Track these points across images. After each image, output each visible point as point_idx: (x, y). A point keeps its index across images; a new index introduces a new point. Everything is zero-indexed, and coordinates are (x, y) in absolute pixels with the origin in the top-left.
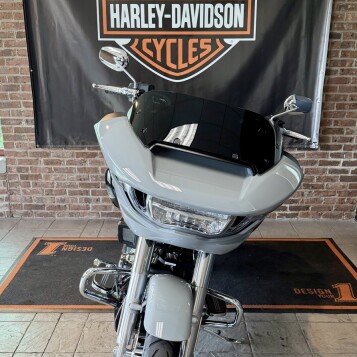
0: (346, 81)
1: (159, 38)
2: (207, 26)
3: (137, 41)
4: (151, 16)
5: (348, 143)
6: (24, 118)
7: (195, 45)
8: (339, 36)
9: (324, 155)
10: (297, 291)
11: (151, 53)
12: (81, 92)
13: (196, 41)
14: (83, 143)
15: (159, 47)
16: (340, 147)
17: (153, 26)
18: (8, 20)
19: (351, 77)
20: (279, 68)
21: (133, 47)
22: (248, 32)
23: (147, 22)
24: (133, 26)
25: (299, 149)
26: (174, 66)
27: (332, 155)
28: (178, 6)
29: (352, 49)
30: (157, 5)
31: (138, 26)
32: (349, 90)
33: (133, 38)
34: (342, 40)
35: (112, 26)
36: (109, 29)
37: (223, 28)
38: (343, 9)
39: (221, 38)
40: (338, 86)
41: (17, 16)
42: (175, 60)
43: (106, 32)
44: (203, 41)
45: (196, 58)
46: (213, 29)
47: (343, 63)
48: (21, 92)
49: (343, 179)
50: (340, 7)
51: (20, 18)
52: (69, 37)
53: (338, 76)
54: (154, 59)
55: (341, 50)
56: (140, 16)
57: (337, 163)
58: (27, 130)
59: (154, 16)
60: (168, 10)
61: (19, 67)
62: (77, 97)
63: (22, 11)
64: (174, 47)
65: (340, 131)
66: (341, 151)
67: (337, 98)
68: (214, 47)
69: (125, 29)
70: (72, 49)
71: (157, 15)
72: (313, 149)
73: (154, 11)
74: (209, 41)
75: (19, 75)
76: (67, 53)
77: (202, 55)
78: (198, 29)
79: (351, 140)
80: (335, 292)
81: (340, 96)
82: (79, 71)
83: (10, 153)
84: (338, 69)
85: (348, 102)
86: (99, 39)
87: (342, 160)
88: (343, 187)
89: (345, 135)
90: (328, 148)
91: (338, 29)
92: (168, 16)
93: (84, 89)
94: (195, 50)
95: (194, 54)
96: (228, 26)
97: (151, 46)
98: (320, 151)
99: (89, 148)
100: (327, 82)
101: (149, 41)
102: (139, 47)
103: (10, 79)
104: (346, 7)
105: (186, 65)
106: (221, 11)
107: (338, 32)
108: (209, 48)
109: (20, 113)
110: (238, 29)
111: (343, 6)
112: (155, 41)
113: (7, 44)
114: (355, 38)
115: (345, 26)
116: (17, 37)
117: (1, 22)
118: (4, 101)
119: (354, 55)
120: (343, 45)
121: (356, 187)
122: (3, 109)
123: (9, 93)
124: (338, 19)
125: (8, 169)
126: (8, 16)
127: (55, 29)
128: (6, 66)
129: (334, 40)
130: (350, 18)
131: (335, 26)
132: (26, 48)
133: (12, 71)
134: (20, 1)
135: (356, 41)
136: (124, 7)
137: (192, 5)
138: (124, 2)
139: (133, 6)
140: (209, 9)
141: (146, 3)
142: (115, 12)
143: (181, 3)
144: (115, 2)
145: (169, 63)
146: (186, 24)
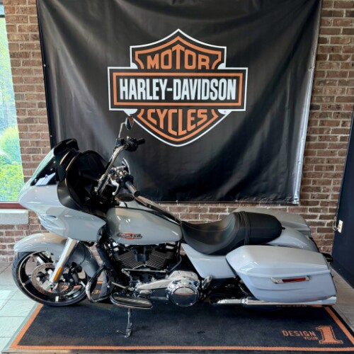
0: (323, 146)
1: (162, 108)
2: (204, 98)
3: (143, 110)
4: (155, 89)
5: (324, 200)
7: (193, 115)
8: (318, 108)
9: (304, 210)
10: (285, 333)
11: (155, 122)
13: (194, 111)
15: (162, 117)
16: (317, 203)
17: (157, 98)
18: (31, 92)
19: (328, 143)
21: (139, 116)
22: (239, 104)
23: (151, 94)
24: (139, 98)
25: (282, 205)
26: (175, 133)
27: (311, 210)
28: (179, 81)
29: (329, 119)
30: (161, 80)
31: (144, 98)
32: (326, 153)
33: (139, 108)
34: (320, 111)
35: (122, 98)
36: (119, 100)
37: (218, 101)
38: (322, 84)
39: (216, 108)
40: (317, 150)
41: (39, 89)
42: (175, 128)
43: (116, 103)
44: (200, 111)
45: (194, 126)
46: (209, 100)
47: (321, 131)
48: (42, 154)
49: (319, 231)
50: (319, 83)
51: (42, 91)
52: (83, 107)
53: (317, 141)
54: (157, 126)
55: (319, 120)
56: (145, 89)
57: (314, 217)
59: (157, 89)
60: (170, 85)
63: (43, 85)
64: (175, 116)
65: (318, 189)
66: (319, 206)
67: (315, 161)
68: (210, 116)
69: (133, 100)
70: (86, 117)
71: (160, 89)
72: (294, 205)
73: (158, 85)
74: (205, 111)
75: (40, 140)
76: (82, 120)
77: (199, 123)
78: (196, 101)
79: (327, 197)
80: (319, 334)
81: (318, 159)
84: (317, 135)
85: (325, 164)
86: (110, 109)
87: (319, 214)
88: (320, 237)
89: (322, 193)
90: (307, 203)
91: (318, 101)
92: (169, 90)
94: (193, 119)
95: (192, 123)
96: (222, 99)
97: (155, 116)
98: (300, 207)
100: (307, 147)
101: (153, 111)
102: (145, 116)
103: (32, 144)
104: (324, 82)
105: (185, 132)
106: (216, 85)
107: (317, 104)
108: (205, 117)
110: (231, 101)
111: (322, 81)
112: (159, 111)
113: (30, 113)
114: (333, 109)
115: (323, 99)
116: (39, 107)
117: (25, 93)
118: (27, 162)
119: (331, 123)
120: (321, 115)
121: (331, 237)
122: (26, 170)
123: (31, 155)
124: (317, 92)
125: (30, 221)
126: (31, 88)
127: (71, 100)
128: (29, 132)
129: (314, 111)
130: (328, 92)
131: (315, 99)
132: (46, 116)
133: (34, 136)
134: (42, 76)
135: (333, 112)
136: (132, 81)
137: (191, 80)
138: (133, 77)
139: (139, 81)
140: (206, 84)
141: (151, 78)
142: (124, 85)
143: (182, 78)
144: (124, 77)
145: (170, 130)
146: (185, 96)
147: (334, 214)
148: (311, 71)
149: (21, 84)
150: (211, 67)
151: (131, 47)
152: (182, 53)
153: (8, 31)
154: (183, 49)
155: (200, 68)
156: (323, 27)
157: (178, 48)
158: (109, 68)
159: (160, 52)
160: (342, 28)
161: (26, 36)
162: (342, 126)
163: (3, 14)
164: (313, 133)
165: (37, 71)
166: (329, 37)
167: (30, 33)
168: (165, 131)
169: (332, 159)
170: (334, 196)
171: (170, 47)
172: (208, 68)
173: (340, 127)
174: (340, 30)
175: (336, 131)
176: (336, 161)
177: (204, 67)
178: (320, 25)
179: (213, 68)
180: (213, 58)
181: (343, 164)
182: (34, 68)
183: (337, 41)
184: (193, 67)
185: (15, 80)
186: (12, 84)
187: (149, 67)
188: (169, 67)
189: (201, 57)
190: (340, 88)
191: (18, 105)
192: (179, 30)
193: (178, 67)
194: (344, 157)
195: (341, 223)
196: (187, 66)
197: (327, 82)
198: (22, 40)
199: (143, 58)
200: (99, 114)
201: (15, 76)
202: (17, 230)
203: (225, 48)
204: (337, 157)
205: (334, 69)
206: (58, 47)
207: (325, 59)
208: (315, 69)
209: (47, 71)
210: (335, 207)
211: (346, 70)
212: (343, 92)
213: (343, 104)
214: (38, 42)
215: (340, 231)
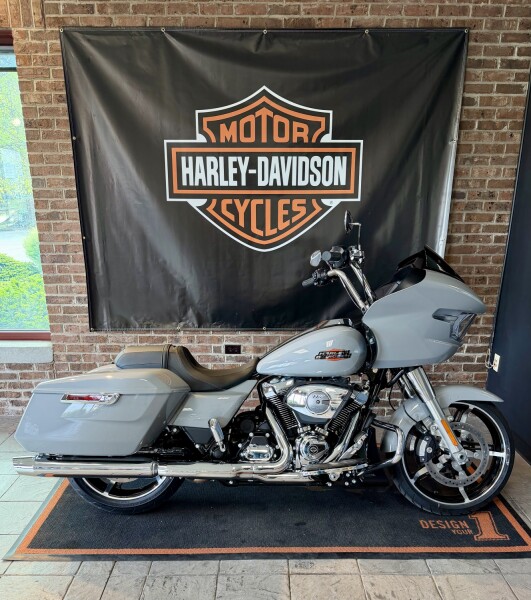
0: (471, 250)
1: (242, 198)
2: (301, 183)
3: (214, 201)
4: (232, 171)
5: (475, 326)
6: (76, 296)
7: (286, 207)
8: (462, 196)
10: (424, 524)
11: (232, 217)
12: (145, 264)
13: (287, 201)
14: (148, 326)
15: (241, 210)
17: (235, 184)
18: (53, 177)
19: (478, 245)
20: (389, 232)
21: (210, 209)
22: (351, 191)
23: (226, 178)
24: (210, 184)
26: (260, 233)
28: (265, 159)
29: (478, 211)
30: (240, 159)
31: (216, 184)
32: (474, 260)
33: (209, 198)
34: (466, 200)
35: (184, 183)
36: (180, 186)
37: (321, 186)
38: (468, 162)
39: (319, 198)
40: (461, 256)
41: (68, 173)
42: (260, 226)
43: (176, 191)
44: (296, 202)
45: (287, 223)
46: (309, 187)
47: (468, 228)
48: (71, 264)
49: (467, 368)
50: (464, 161)
51: (70, 174)
52: (130, 197)
53: (462, 243)
54: (236, 224)
55: (465, 213)
56: (218, 171)
58: (78, 310)
59: (235, 171)
60: (253, 165)
61: (69, 234)
62: (141, 270)
63: (72, 165)
64: (261, 209)
68: (310, 209)
69: (201, 187)
70: (134, 211)
71: (239, 171)
73: (236, 165)
74: (304, 201)
75: (68, 243)
76: (128, 216)
77: (294, 219)
78: (290, 187)
79: (477, 321)
81: (464, 267)
82: (143, 238)
83: (58, 338)
84: (462, 235)
85: (474, 275)
86: (168, 199)
87: (466, 346)
88: (468, 378)
91: (462, 187)
92: (252, 171)
93: (149, 260)
94: (286, 212)
95: (285, 218)
96: (326, 184)
97: (232, 208)
99: (155, 332)
100: (448, 251)
101: (230, 201)
102: (218, 209)
103: (58, 248)
104: (471, 160)
105: (275, 231)
106: (319, 165)
107: (462, 190)
108: (303, 210)
109: (70, 290)
110: (339, 187)
111: (467, 159)
112: (237, 202)
113: (54, 206)
114: (483, 198)
115: (470, 183)
116: (67, 197)
117: (46, 177)
118: (51, 275)
119: (481, 218)
120: (467, 207)
121: (483, 377)
122: (49, 285)
123: (56, 265)
124: (461, 174)
125: (55, 357)
126: (56, 171)
127: (113, 187)
128: (53, 232)
129: (457, 201)
130: (477, 174)
131: (459, 183)
132: (77, 210)
133: (60, 238)
134: (71, 152)
135: (484, 201)
136: (199, 160)
137: (283, 158)
138: (200, 154)
139: (210, 159)
140: (304, 163)
141: (226, 156)
142: (187, 166)
143: (269, 156)
144: (187, 155)
145: (254, 229)
146: (275, 181)
147: (487, 345)
148: (453, 145)
149: (40, 165)
150: (310, 139)
151: (197, 112)
152: (270, 120)
153: (21, 90)
154: (271, 114)
155: (295, 140)
156: (467, 83)
157: (264, 113)
158: (166, 141)
159: (238, 118)
160: (496, 83)
161: (47, 97)
162: (498, 221)
163: (15, 66)
164: (457, 232)
165: (64, 146)
166: (477, 96)
167: (53, 93)
168: (247, 230)
169: (483, 268)
170: (487, 320)
171: (252, 112)
172: (306, 140)
173: (494, 223)
174: (492, 86)
175: (488, 229)
176: (490, 271)
177: (300, 140)
178: (465, 80)
179: (314, 141)
180: (314, 126)
181: (500, 275)
182: (58, 142)
183: (488, 101)
184: (286, 139)
185: (31, 159)
186: (28, 165)
187: (223, 140)
188: (252, 139)
189: (296, 125)
190: (494, 168)
191: (36, 194)
192: (264, 87)
193: (264, 139)
194: (501, 265)
195: (497, 357)
196: (277, 139)
197: (476, 160)
198: (42, 103)
199: (215, 127)
200: (152, 206)
201: (32, 153)
202: (36, 370)
203: (331, 112)
204: (490, 264)
205: (486, 142)
206: (93, 112)
207: (472, 127)
208: (458, 141)
209: (77, 147)
210: (489, 336)
211: (502, 143)
212: (498, 173)
213: (498, 191)
214: (65, 105)
215: (496, 369)
